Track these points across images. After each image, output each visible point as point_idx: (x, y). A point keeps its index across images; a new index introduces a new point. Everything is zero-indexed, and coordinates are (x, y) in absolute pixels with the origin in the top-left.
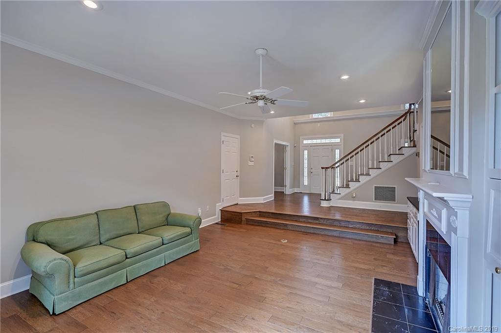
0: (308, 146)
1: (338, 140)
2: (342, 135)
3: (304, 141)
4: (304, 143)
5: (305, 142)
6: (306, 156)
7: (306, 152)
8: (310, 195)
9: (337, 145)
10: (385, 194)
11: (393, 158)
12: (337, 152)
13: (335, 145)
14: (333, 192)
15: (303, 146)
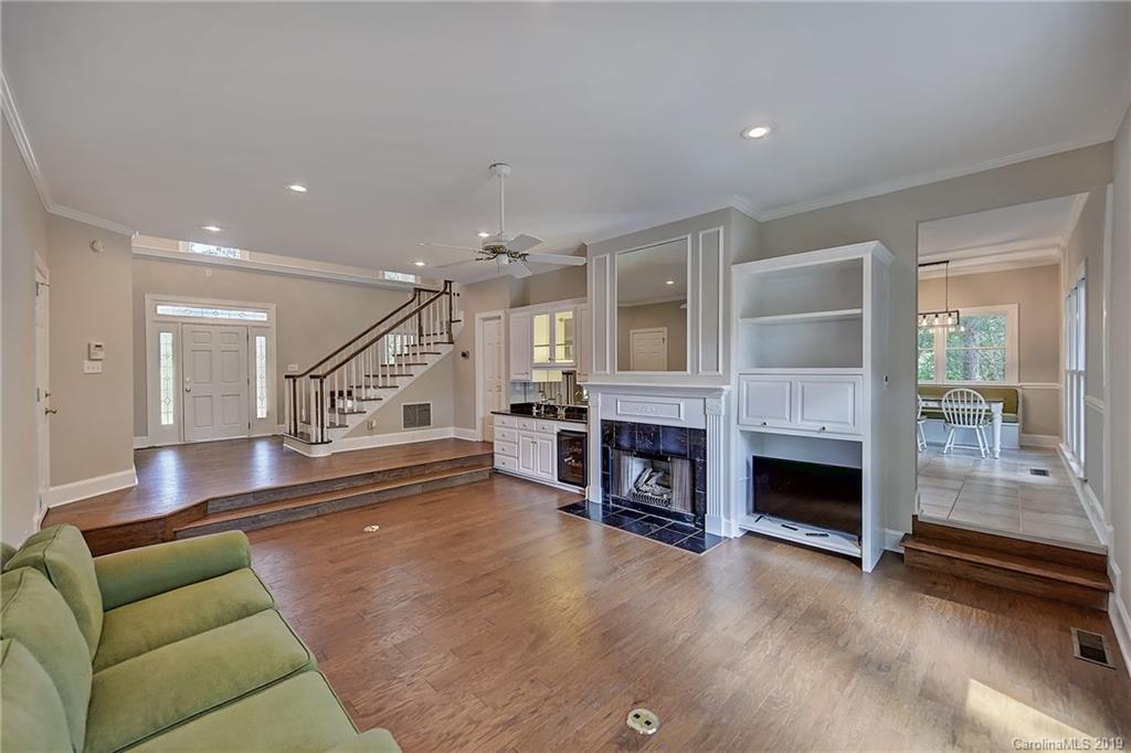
0: (168, 323)
1: (262, 317)
2: (274, 307)
3: (159, 307)
4: (159, 312)
5: (161, 310)
6: (166, 347)
7: (166, 339)
8: (183, 449)
9: (260, 328)
10: (417, 415)
11: (427, 358)
12: (261, 342)
13: (254, 327)
14: (332, 425)
15: (156, 321)
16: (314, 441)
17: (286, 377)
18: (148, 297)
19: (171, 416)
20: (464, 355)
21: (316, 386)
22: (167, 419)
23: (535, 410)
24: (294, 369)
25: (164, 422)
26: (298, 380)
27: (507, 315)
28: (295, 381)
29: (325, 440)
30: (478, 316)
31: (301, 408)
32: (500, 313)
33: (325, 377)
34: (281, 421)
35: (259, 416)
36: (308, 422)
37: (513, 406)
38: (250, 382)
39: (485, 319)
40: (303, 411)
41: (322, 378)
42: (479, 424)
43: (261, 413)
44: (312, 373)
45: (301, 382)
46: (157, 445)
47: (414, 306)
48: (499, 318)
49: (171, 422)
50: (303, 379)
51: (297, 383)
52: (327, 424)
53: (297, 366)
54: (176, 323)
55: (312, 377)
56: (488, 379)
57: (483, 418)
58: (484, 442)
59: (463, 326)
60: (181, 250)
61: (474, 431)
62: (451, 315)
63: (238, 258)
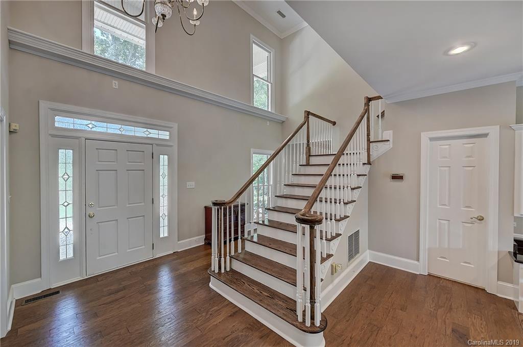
0: (67, 138)
1: (165, 135)
3: (57, 119)
4: (57, 125)
10: (354, 246)
11: (360, 181)
13: (158, 145)
15: (53, 136)
18: (44, 105)
19: (70, 248)
20: (397, 177)
22: (67, 252)
24: (191, 186)
25: (62, 257)
30: (425, 136)
32: (492, 130)
35: (161, 235)
38: (154, 201)
39: (431, 139)
42: (424, 255)
43: (164, 232)
46: (55, 285)
49: (71, 254)
53: (194, 183)
54: (77, 138)
56: (439, 206)
57: (429, 249)
58: (429, 275)
59: (392, 146)
60: (84, 50)
61: (416, 262)
62: (368, 135)
63: (144, 70)
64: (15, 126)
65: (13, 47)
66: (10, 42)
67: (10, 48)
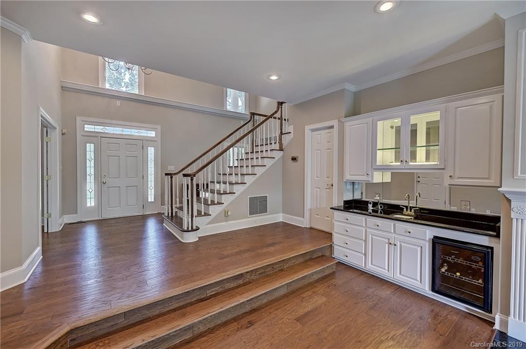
0: (92, 136)
1: (152, 134)
2: (159, 127)
3: (86, 126)
4: (86, 129)
6: (90, 155)
7: (90, 147)
8: (101, 224)
9: (150, 141)
10: (258, 205)
11: (266, 161)
12: (151, 151)
13: (147, 140)
14: (199, 214)
15: (84, 136)
16: (186, 229)
17: (166, 174)
18: (78, 119)
19: (93, 200)
20: (294, 159)
21: (187, 181)
22: (91, 203)
23: (370, 207)
24: (172, 169)
25: (88, 205)
26: (174, 177)
27: (341, 124)
28: (171, 178)
29: (194, 228)
30: (307, 128)
31: (176, 198)
32: (335, 123)
33: (194, 176)
34: (163, 204)
35: (149, 200)
36: (181, 208)
37: (346, 202)
38: (144, 177)
39: (313, 130)
40: (178, 199)
41: (191, 176)
42: (307, 214)
43: (151, 198)
44: (184, 172)
45: (176, 178)
46: (84, 220)
47: (250, 126)
48: (332, 127)
49: (93, 204)
50: (177, 176)
51: (173, 178)
52: (195, 213)
53: (173, 167)
54: (96, 137)
55: (185, 175)
56: (316, 178)
57: (311, 210)
58: (311, 228)
59: (293, 137)
60: (100, 86)
61: (303, 219)
62: (281, 129)
63: (137, 93)
64: (65, 131)
65: (64, 89)
66: (62, 87)
67: (62, 90)
